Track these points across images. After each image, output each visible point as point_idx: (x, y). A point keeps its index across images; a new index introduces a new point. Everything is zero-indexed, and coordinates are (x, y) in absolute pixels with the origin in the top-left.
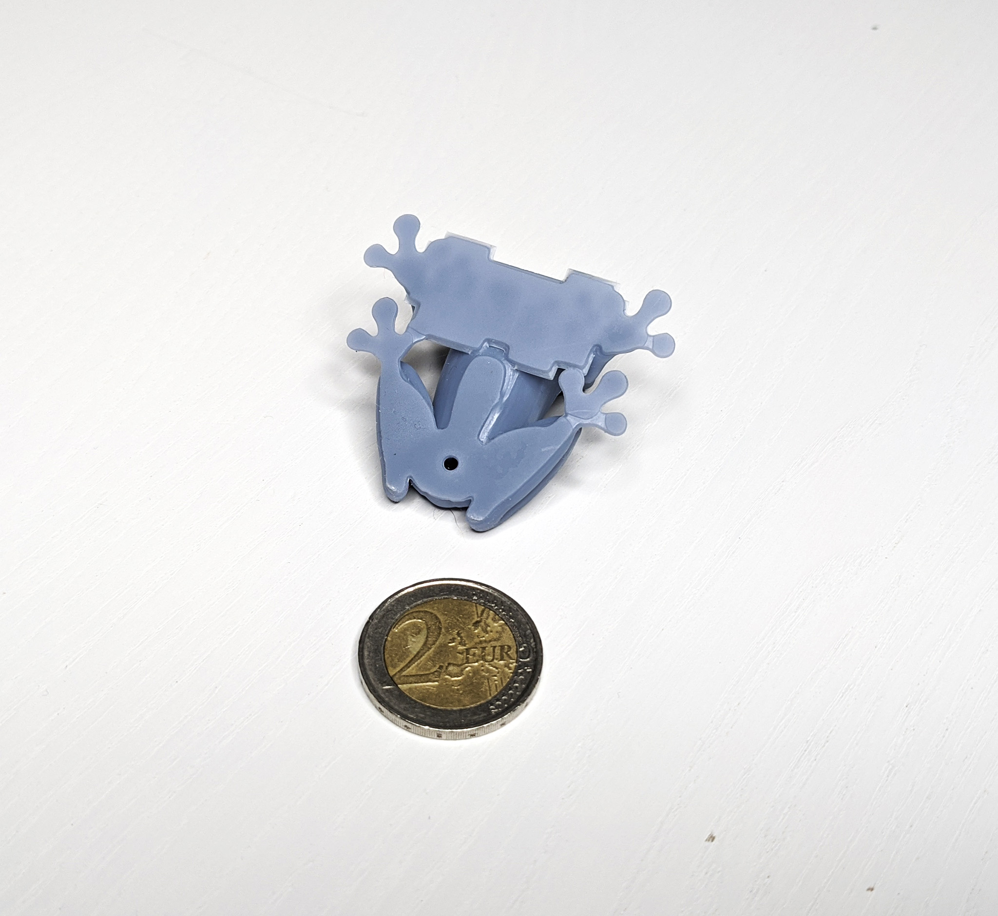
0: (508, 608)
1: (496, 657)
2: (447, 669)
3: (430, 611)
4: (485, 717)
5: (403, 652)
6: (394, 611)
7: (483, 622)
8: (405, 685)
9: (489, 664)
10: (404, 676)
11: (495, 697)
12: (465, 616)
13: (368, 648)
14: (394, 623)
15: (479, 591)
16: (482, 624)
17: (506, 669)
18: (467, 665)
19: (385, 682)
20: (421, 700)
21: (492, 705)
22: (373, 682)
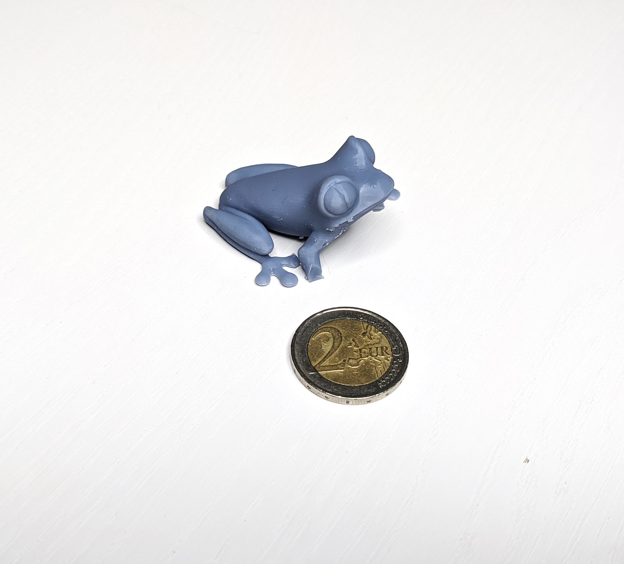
0: (383, 324)
1: (378, 353)
2: (348, 361)
3: (334, 327)
4: (376, 390)
5: (319, 352)
6: (311, 327)
7: (368, 332)
8: (323, 372)
9: (375, 358)
10: (322, 366)
11: (381, 378)
12: (356, 330)
13: (297, 350)
14: (312, 335)
15: (363, 314)
16: (368, 334)
17: (386, 361)
18: (361, 359)
19: (310, 370)
20: (334, 381)
21: (379, 382)
22: (302, 370)
